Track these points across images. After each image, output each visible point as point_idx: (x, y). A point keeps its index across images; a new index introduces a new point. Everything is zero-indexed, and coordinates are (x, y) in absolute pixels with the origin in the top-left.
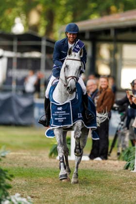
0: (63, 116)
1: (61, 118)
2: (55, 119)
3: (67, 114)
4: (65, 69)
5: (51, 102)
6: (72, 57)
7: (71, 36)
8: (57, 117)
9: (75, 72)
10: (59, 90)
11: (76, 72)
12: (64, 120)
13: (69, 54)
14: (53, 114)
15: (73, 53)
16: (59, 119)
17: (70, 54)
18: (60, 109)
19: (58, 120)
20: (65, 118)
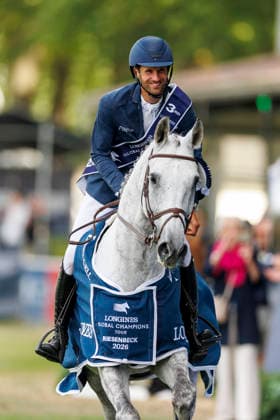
1: (121, 336)
3: (143, 326)
4: (146, 187)
5: (92, 286)
6: (170, 149)
8: (111, 332)
9: (180, 195)
11: (185, 194)
13: (160, 141)
14: (99, 324)
15: (171, 137)
16: (115, 339)
17: (161, 138)
18: (122, 307)
19: (111, 343)
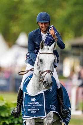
0: (37, 107)
2: (28, 110)
7: (43, 26)
10: (32, 84)
12: (37, 111)
20: (39, 109)
